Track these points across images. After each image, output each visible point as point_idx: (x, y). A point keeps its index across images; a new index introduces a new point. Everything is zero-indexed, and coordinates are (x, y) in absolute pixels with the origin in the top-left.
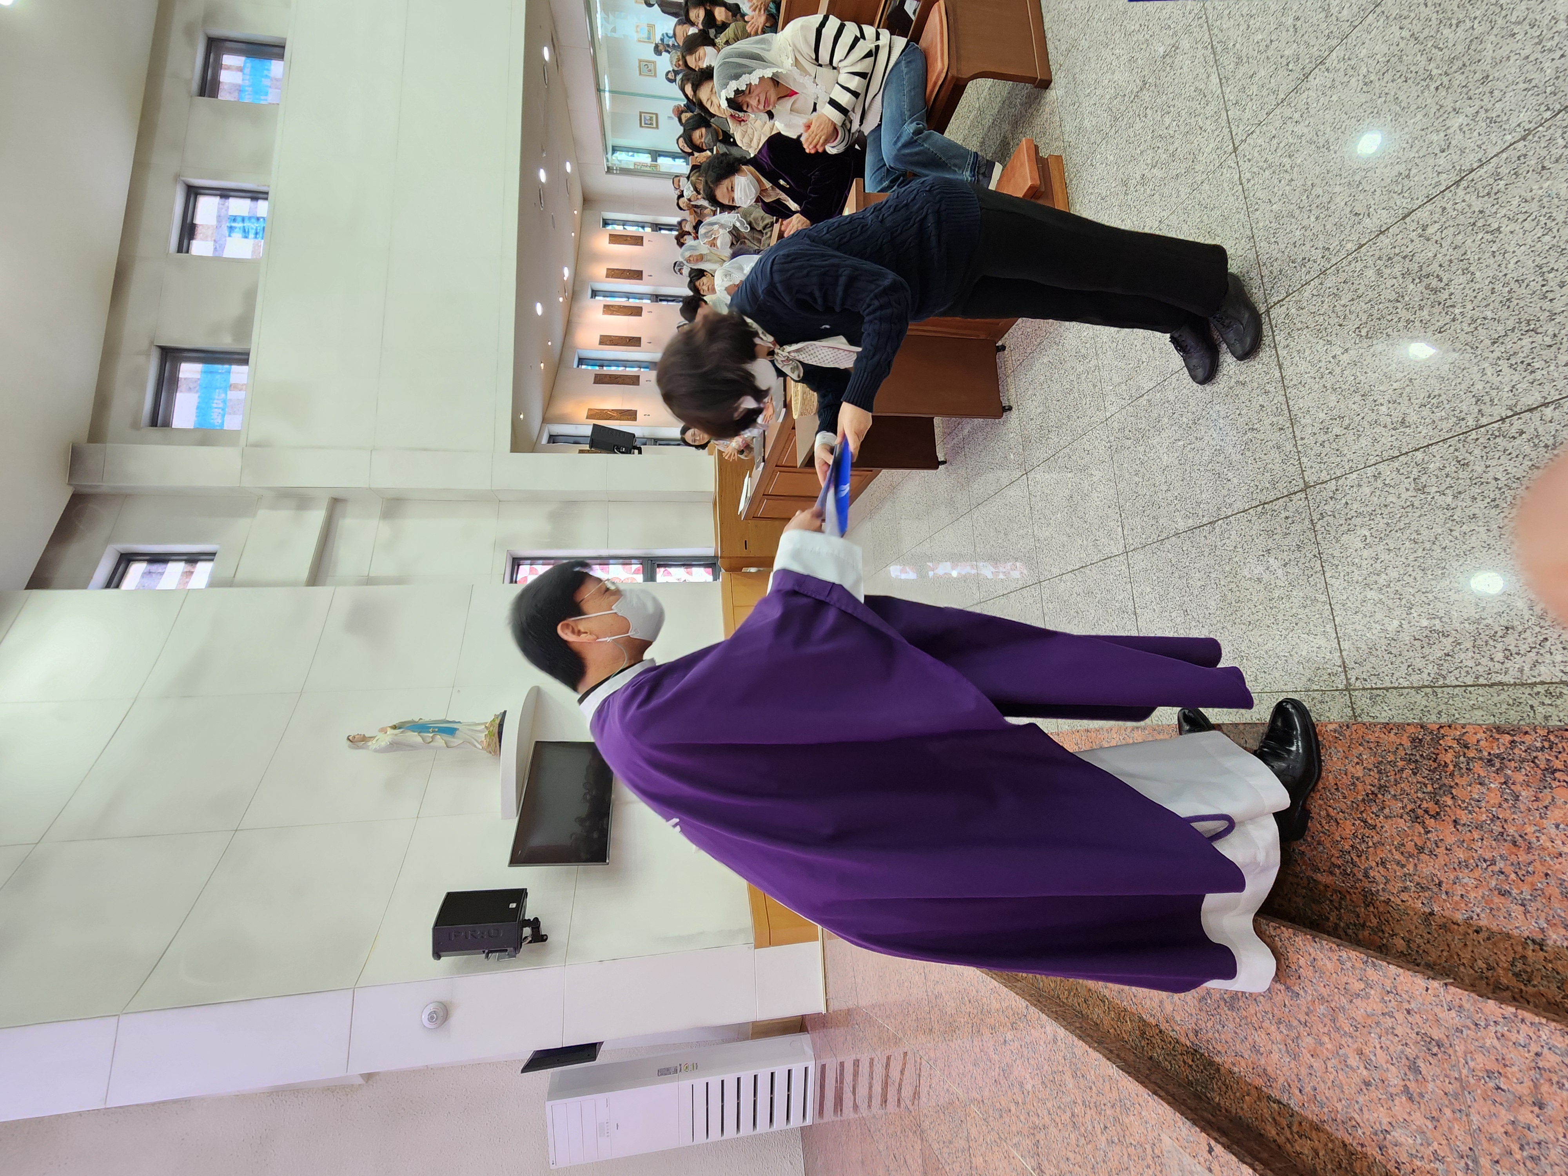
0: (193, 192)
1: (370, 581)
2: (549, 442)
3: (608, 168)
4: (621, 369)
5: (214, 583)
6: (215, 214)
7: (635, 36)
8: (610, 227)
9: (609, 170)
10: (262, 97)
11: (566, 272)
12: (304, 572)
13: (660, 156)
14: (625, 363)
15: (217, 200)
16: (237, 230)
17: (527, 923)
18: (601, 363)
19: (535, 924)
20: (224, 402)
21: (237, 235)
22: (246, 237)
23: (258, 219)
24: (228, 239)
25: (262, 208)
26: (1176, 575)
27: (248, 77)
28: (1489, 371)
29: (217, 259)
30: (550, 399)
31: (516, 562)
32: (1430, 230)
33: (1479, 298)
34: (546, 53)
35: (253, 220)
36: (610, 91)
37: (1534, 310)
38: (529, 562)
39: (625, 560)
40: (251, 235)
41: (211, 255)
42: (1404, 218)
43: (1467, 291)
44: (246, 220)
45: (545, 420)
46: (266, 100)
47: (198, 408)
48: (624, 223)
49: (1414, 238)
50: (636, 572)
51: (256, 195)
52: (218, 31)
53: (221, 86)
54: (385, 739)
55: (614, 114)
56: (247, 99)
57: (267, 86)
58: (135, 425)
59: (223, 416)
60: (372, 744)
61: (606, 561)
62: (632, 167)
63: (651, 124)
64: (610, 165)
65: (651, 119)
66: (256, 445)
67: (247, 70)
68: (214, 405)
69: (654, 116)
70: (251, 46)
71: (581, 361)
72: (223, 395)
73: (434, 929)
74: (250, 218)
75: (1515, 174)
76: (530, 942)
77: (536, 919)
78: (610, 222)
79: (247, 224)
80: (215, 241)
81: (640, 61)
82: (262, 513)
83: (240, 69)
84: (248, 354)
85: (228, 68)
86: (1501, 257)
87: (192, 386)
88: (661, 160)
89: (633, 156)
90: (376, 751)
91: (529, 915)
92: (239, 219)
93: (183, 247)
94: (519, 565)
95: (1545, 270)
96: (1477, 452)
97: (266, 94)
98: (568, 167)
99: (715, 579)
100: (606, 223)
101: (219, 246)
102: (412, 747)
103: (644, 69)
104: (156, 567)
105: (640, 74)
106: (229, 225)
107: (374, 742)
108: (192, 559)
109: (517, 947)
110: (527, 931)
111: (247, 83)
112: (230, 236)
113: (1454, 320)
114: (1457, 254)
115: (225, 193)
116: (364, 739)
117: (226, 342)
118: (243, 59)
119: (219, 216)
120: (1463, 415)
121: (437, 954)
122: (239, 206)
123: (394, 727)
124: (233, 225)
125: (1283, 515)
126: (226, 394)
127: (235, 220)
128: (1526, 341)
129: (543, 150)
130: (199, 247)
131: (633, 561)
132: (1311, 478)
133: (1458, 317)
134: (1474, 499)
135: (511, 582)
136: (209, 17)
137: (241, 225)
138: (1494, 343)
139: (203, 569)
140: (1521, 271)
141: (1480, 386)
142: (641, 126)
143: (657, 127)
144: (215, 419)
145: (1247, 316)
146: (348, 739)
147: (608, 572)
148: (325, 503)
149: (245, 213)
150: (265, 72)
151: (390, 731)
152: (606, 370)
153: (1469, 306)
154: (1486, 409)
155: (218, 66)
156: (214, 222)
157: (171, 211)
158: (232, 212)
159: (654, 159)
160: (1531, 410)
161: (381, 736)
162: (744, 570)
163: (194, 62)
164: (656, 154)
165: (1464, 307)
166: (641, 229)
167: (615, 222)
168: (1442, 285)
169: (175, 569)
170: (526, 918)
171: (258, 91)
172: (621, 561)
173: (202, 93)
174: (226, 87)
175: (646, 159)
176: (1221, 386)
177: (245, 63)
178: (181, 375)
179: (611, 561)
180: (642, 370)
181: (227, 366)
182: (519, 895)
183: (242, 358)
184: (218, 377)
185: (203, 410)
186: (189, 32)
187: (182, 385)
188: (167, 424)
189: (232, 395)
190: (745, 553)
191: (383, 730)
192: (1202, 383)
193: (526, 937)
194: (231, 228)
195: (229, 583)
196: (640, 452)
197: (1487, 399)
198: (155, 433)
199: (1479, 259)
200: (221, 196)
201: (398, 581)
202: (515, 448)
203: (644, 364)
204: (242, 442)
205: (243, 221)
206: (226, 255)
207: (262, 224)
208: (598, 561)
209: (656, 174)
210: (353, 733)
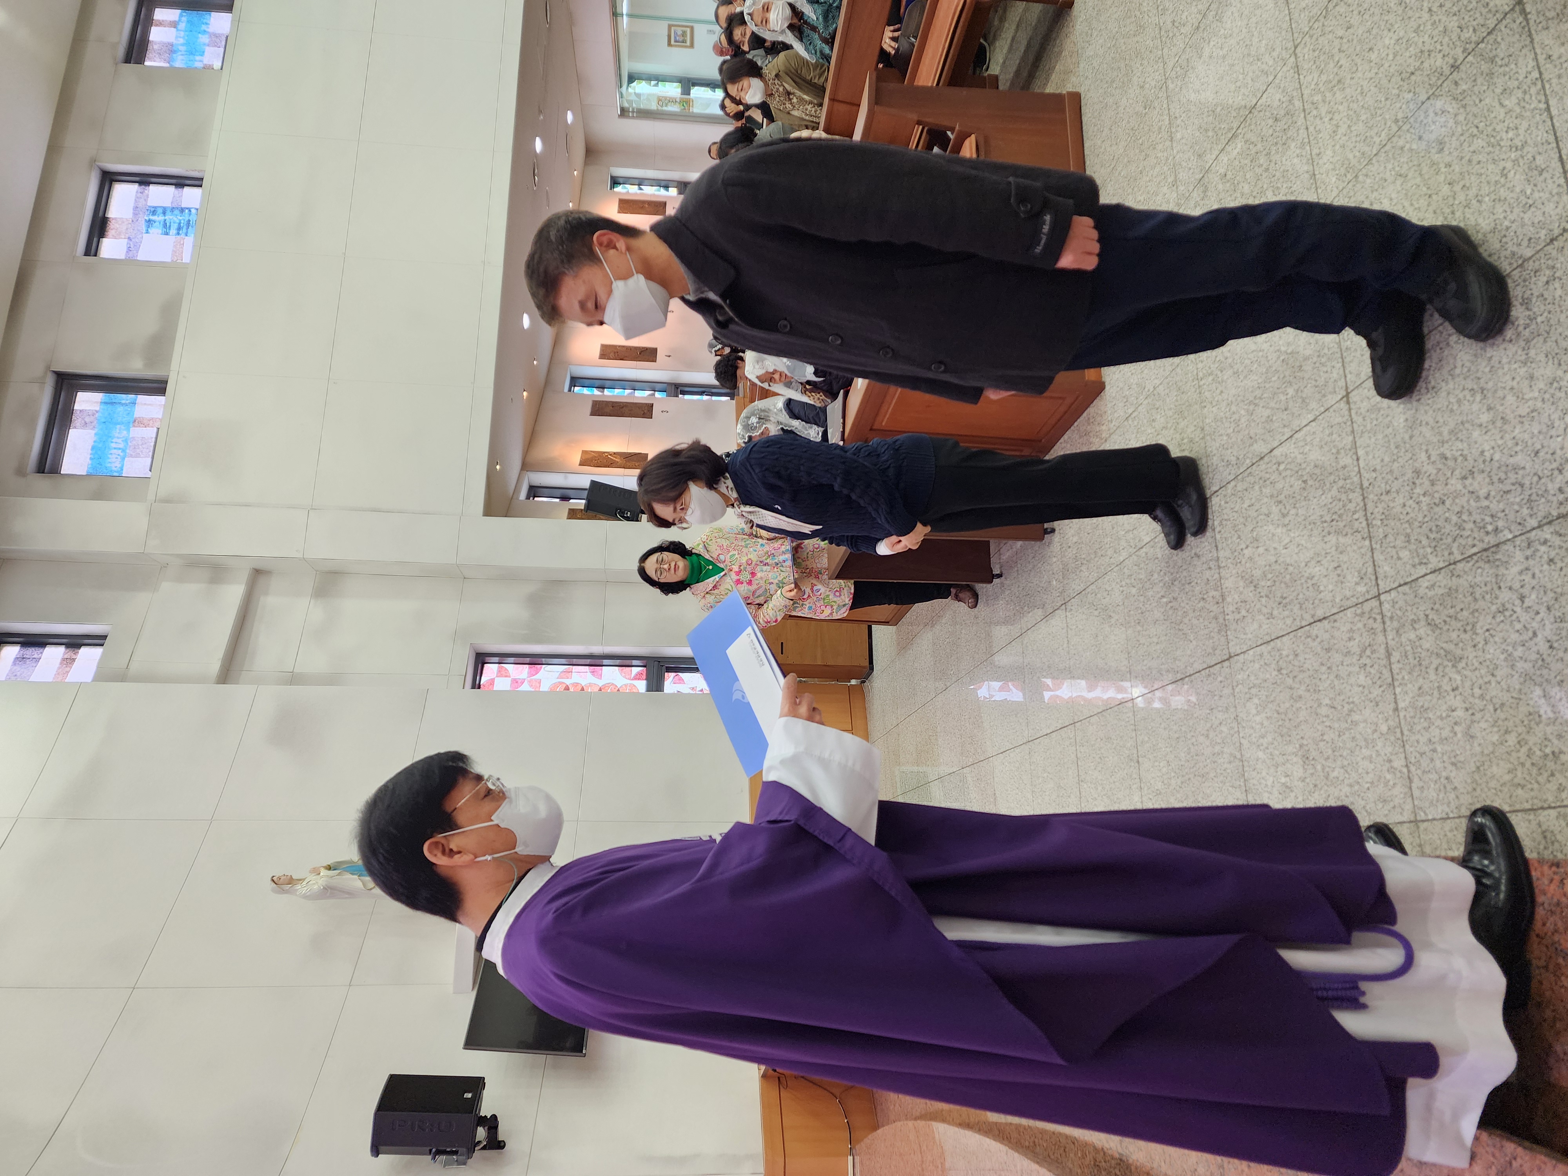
0: (108, 179)
1: (294, 679)
2: (528, 498)
3: (623, 110)
4: (627, 392)
5: (103, 675)
6: (132, 205)
8: (619, 189)
9: (624, 112)
10: (197, 58)
12: (215, 666)
13: (694, 85)
14: (634, 384)
15: (136, 186)
16: (157, 223)
17: (482, 1121)
18: (602, 384)
19: (492, 1123)
20: (126, 441)
21: (156, 230)
22: (167, 234)
23: (182, 210)
24: (145, 235)
25: (191, 196)
27: (182, 34)
29: (130, 262)
30: (532, 438)
31: (481, 659)
32: (1280, 468)
35: (177, 212)
36: (630, 16)
38: (496, 659)
39: (624, 661)
40: (173, 231)
41: (123, 257)
44: (168, 212)
45: (526, 466)
46: (201, 61)
47: (93, 448)
48: (640, 182)
49: (1274, 470)
50: (638, 677)
51: (180, 182)
53: (150, 47)
54: (317, 883)
55: (632, 35)
56: (179, 62)
57: (204, 44)
58: (20, 472)
59: (123, 459)
60: (301, 888)
61: (598, 662)
62: (654, 106)
63: (684, 41)
64: (626, 105)
65: (684, 34)
66: (167, 500)
67: (182, 26)
68: (113, 445)
69: (688, 30)
71: (575, 381)
72: (125, 432)
73: (376, 1114)
74: (173, 209)
76: (484, 1148)
77: (494, 1117)
78: (621, 180)
79: (169, 217)
80: (129, 238)
82: (166, 586)
83: (174, 24)
84: (165, 382)
85: (160, 24)
87: (87, 420)
88: (697, 92)
89: (657, 85)
90: (305, 897)
91: (486, 1110)
92: (160, 211)
93: (92, 250)
94: (484, 663)
96: (1301, 646)
97: (202, 54)
98: (570, 117)
100: (615, 182)
101: (133, 246)
102: (350, 894)
104: (31, 652)
106: (147, 218)
107: (305, 883)
108: (74, 643)
109: (471, 1151)
110: (481, 1133)
111: (181, 41)
112: (147, 232)
114: (1292, 491)
115: (144, 180)
116: (291, 881)
117: (135, 368)
118: (178, 12)
119: (136, 208)
120: (1294, 617)
121: (376, 1150)
122: (161, 195)
123: (329, 868)
124: (152, 218)
125: (1218, 679)
126: (128, 430)
127: (154, 213)
129: (540, 112)
130: (110, 248)
131: (635, 662)
132: (1232, 650)
135: (473, 687)
137: (161, 218)
138: (1306, 565)
139: (89, 655)
141: (1301, 596)
142: (669, 44)
143: (692, 46)
144: (113, 463)
146: (273, 881)
147: (600, 677)
148: (244, 577)
149: (168, 204)
150: (204, 27)
151: (324, 872)
152: (610, 394)
154: (1304, 615)
155: (149, 21)
156: (129, 215)
157: (83, 204)
158: (152, 202)
159: (686, 91)
161: (312, 878)
163: (123, 23)
164: (688, 83)
166: (663, 192)
167: (628, 181)
169: (54, 654)
170: (482, 1114)
171: (193, 50)
172: (618, 662)
173: (128, 60)
174: (156, 47)
175: (673, 90)
177: (181, 16)
178: (77, 407)
179: (605, 662)
180: (658, 395)
181: (131, 397)
182: (477, 1084)
183: (158, 387)
184: (120, 409)
185: (99, 452)
187: (77, 420)
188: (55, 470)
189: (137, 432)
191: (316, 871)
192: (1172, 548)
193: (479, 1142)
194: (149, 222)
195: (121, 677)
198: (43, 482)
200: (141, 183)
201: (331, 679)
202: (489, 511)
203: (659, 386)
204: (151, 496)
205: (164, 213)
206: (141, 256)
207: (186, 216)
208: (588, 661)
209: (687, 117)
210: (278, 873)
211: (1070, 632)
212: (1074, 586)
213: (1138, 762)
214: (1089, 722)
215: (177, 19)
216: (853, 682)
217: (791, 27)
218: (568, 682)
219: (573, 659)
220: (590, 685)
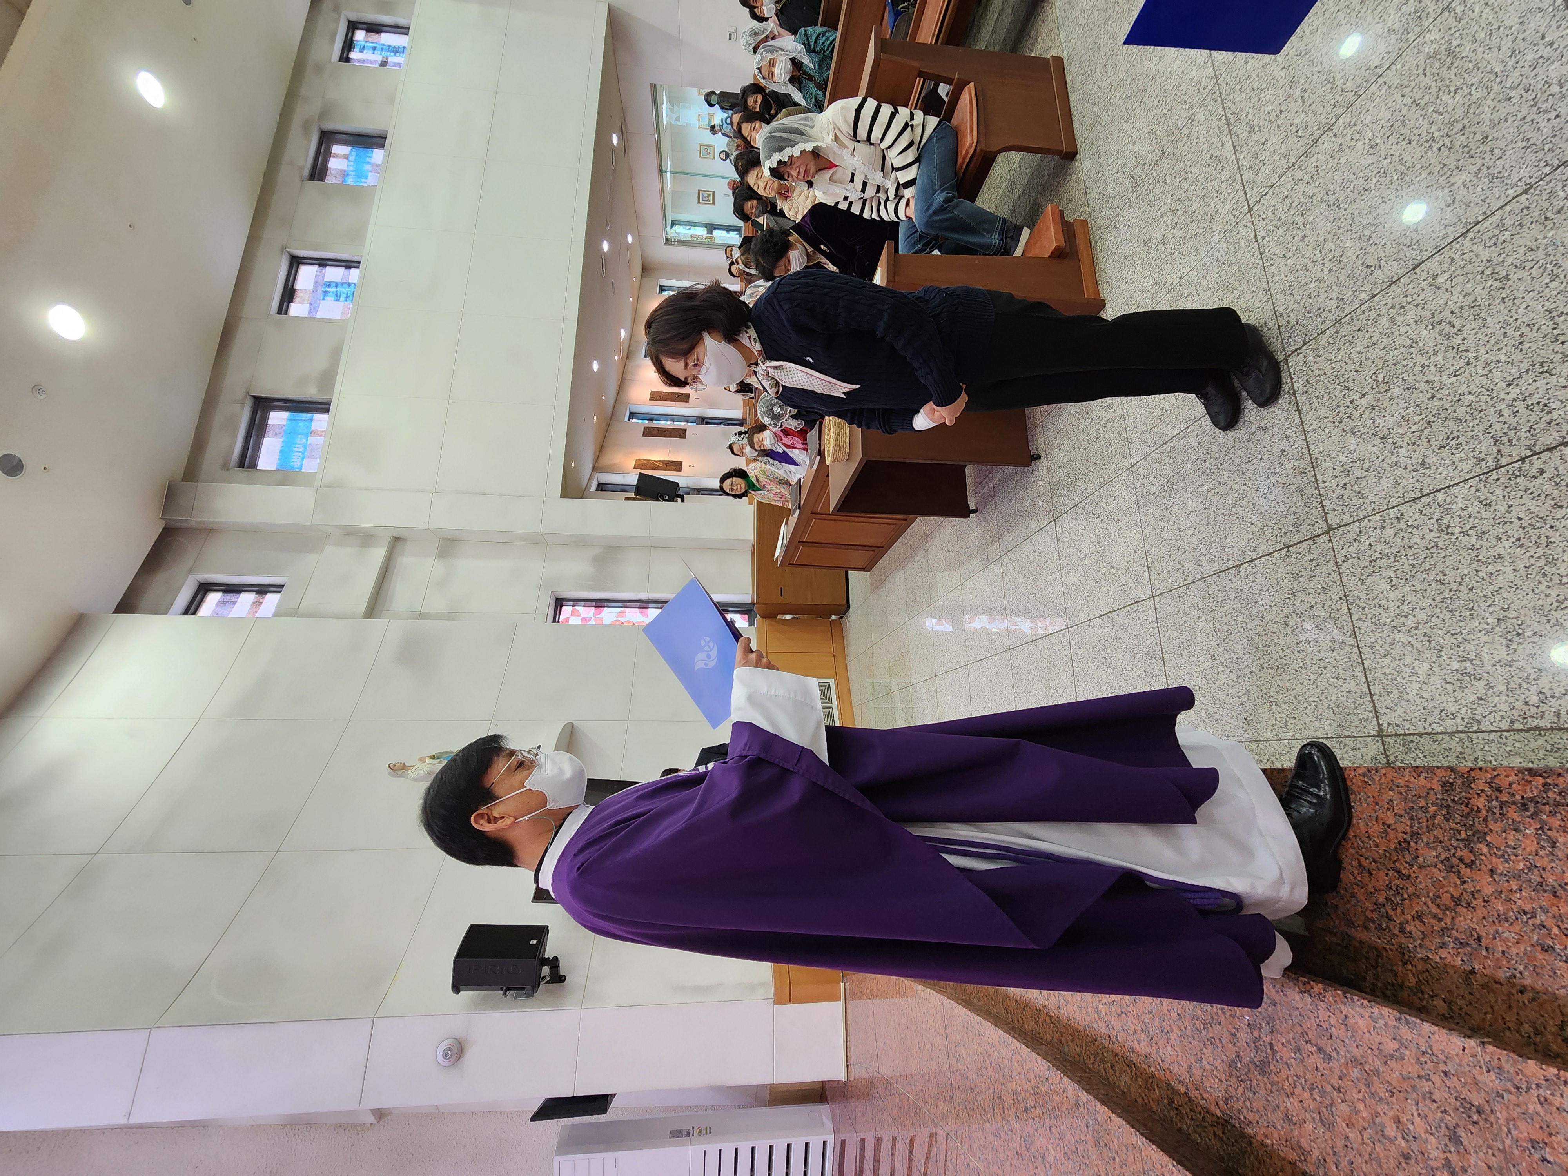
0: (296, 262)
1: (421, 616)
2: (597, 490)
3: (667, 240)
4: (669, 423)
5: (279, 613)
6: (313, 280)
7: (697, 124)
9: (668, 242)
10: (363, 180)
11: (623, 333)
12: (362, 607)
13: (715, 229)
14: (673, 418)
15: (316, 268)
16: (331, 294)
17: (545, 961)
18: (651, 417)
19: (554, 963)
20: (305, 446)
21: (330, 298)
22: (338, 300)
23: (349, 285)
24: (322, 302)
25: (354, 274)
26: (1203, 619)
27: (352, 164)
28: (1506, 412)
29: (311, 319)
30: (600, 450)
31: (559, 603)
32: (1440, 280)
33: (1492, 341)
34: (615, 139)
35: (345, 285)
36: (671, 172)
37: (1547, 352)
38: (571, 603)
40: (342, 299)
41: (306, 316)
42: (1414, 269)
43: (1479, 336)
44: (339, 286)
45: (595, 469)
46: (366, 183)
47: (281, 451)
49: (1425, 287)
51: (349, 264)
52: (329, 126)
53: (329, 172)
54: (423, 769)
55: (674, 192)
56: (349, 181)
57: (367, 171)
58: (225, 467)
59: (303, 459)
60: (411, 773)
61: (645, 605)
62: (689, 239)
63: (708, 201)
64: (669, 237)
65: (708, 196)
66: (329, 486)
68: (296, 449)
69: (711, 194)
70: (357, 138)
71: (632, 415)
72: (304, 440)
73: (455, 961)
74: (342, 284)
75: (1519, 225)
76: (548, 982)
77: (556, 958)
79: (339, 289)
80: (311, 304)
81: (700, 145)
82: (329, 549)
83: (347, 157)
84: (329, 404)
85: (336, 156)
86: (1511, 303)
87: (277, 431)
88: (716, 233)
89: (690, 229)
90: (414, 779)
91: (549, 954)
92: (334, 284)
93: (283, 309)
94: (561, 606)
95: (1554, 314)
96: (1499, 492)
97: (367, 177)
98: (630, 239)
99: (750, 625)
100: (662, 289)
101: (313, 308)
103: (704, 152)
104: (231, 597)
105: (700, 157)
106: (323, 290)
107: (413, 770)
108: (262, 590)
109: (535, 987)
110: (546, 970)
111: (351, 168)
112: (324, 299)
113: (1468, 364)
114: (1468, 301)
115: (323, 263)
116: (404, 767)
117: (311, 393)
118: (350, 148)
119: (316, 282)
120: (1482, 456)
121: (456, 988)
122: (334, 273)
123: (433, 757)
124: (328, 290)
125: (1307, 558)
126: (307, 439)
127: (329, 286)
128: (1541, 382)
129: (607, 224)
130: (296, 309)
132: (1334, 521)
133: (1472, 360)
134: (1498, 539)
135: (554, 621)
136: (324, 114)
137: (334, 290)
138: (1509, 385)
139: (272, 600)
140: (1531, 315)
141: (1497, 426)
142: (699, 202)
143: (714, 203)
144: (295, 462)
145: (1265, 363)
146: (389, 767)
148: (387, 541)
149: (339, 280)
150: (368, 159)
151: (428, 761)
152: (656, 424)
153: (1483, 351)
154: (1506, 450)
155: (328, 155)
156: (311, 287)
157: (275, 279)
158: (327, 279)
159: (710, 232)
160: (1550, 450)
161: (420, 765)
162: (779, 616)
163: (308, 152)
164: (711, 227)
165: (1477, 351)
168: (1455, 330)
169: (247, 598)
170: (546, 956)
171: (360, 175)
172: (659, 605)
173: (312, 177)
174: (333, 172)
175: (702, 232)
176: (1243, 432)
177: (351, 151)
178: (269, 422)
179: (650, 605)
180: (690, 424)
181: (309, 415)
182: (541, 932)
183: (324, 407)
184: (301, 424)
185: (285, 454)
186: (306, 127)
187: (270, 431)
188: (253, 465)
189: (312, 440)
190: (780, 600)
191: (423, 760)
192: (1224, 429)
193: (544, 977)
194: (326, 293)
195: (294, 613)
196: (683, 500)
197: (1505, 439)
198: (242, 474)
199: (1489, 305)
200: (320, 265)
201: (448, 617)
202: (565, 494)
203: (691, 419)
204: (317, 483)
205: (336, 286)
206: (319, 315)
207: (352, 288)
208: (638, 604)
209: (710, 245)
210: (393, 762)
211: (1061, 545)
212: (1065, 502)
213: (1163, 659)
214: (1089, 626)
215: (348, 153)
216: (833, 618)
217: (792, 80)
218: (623, 620)
219: (626, 603)
220: (640, 622)
